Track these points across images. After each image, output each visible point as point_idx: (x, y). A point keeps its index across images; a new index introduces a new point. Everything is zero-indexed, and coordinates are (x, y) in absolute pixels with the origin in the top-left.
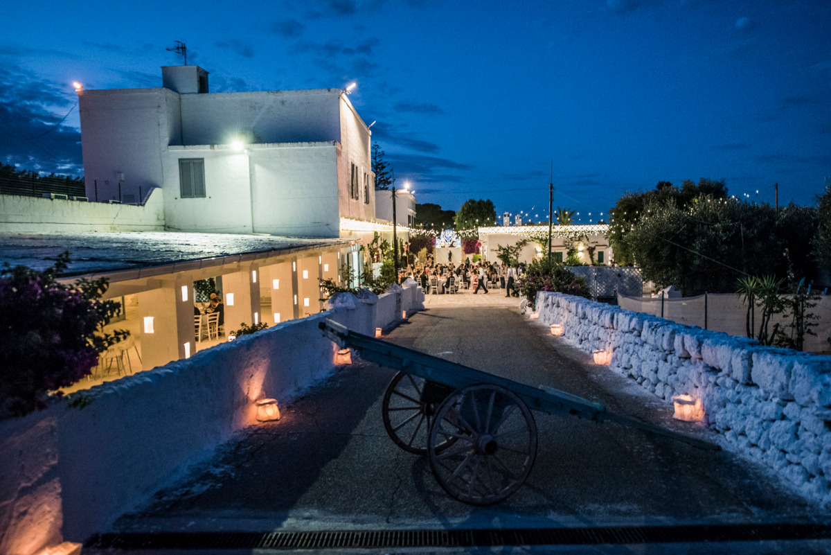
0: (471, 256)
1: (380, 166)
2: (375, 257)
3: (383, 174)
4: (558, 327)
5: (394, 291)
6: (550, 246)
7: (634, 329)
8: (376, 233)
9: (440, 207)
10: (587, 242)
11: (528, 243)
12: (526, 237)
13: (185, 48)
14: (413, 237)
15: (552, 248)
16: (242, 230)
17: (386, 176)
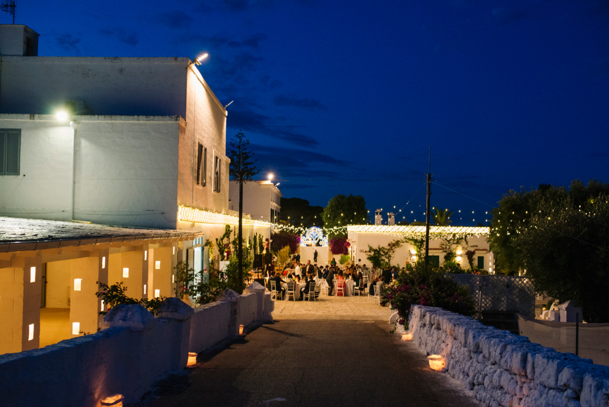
0: (338, 258)
1: (244, 156)
2: (225, 254)
3: (247, 164)
4: (439, 359)
5: (229, 298)
6: (427, 249)
7: (566, 386)
8: (228, 226)
9: (308, 203)
10: (466, 246)
11: (401, 244)
12: (400, 237)
13: (14, 6)
14: (275, 233)
15: (430, 251)
16: (60, 215)
17: (249, 166)
